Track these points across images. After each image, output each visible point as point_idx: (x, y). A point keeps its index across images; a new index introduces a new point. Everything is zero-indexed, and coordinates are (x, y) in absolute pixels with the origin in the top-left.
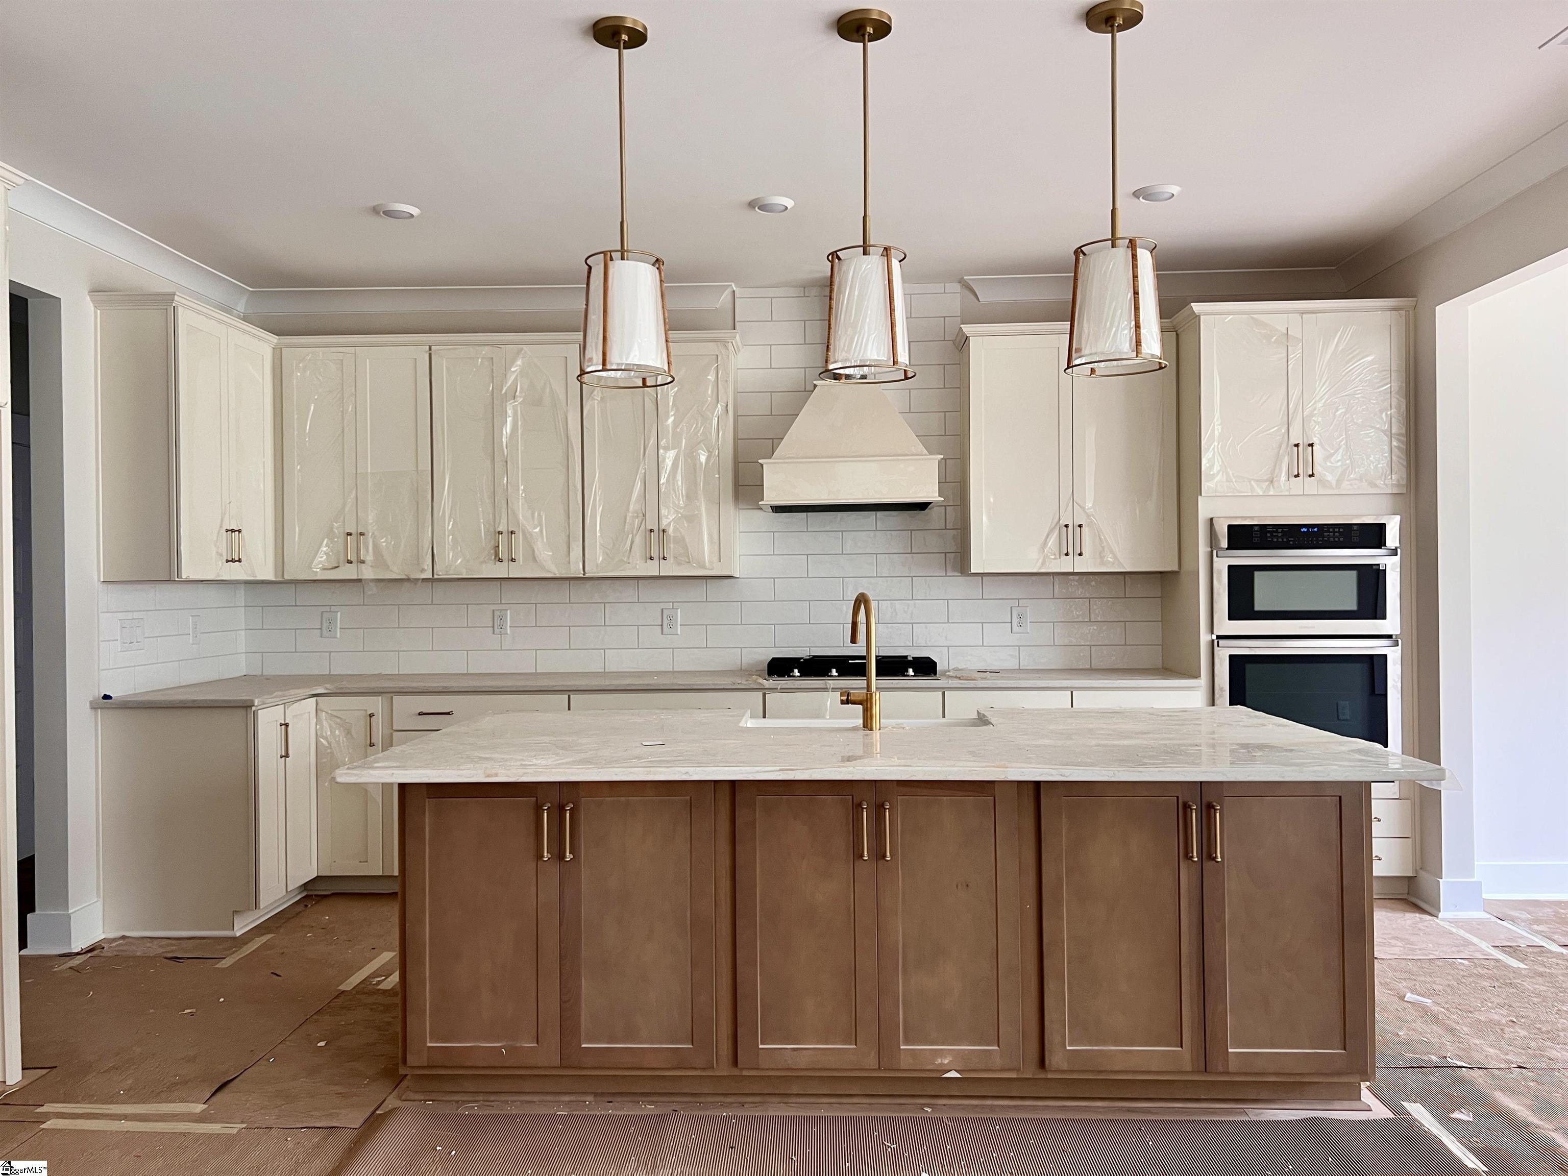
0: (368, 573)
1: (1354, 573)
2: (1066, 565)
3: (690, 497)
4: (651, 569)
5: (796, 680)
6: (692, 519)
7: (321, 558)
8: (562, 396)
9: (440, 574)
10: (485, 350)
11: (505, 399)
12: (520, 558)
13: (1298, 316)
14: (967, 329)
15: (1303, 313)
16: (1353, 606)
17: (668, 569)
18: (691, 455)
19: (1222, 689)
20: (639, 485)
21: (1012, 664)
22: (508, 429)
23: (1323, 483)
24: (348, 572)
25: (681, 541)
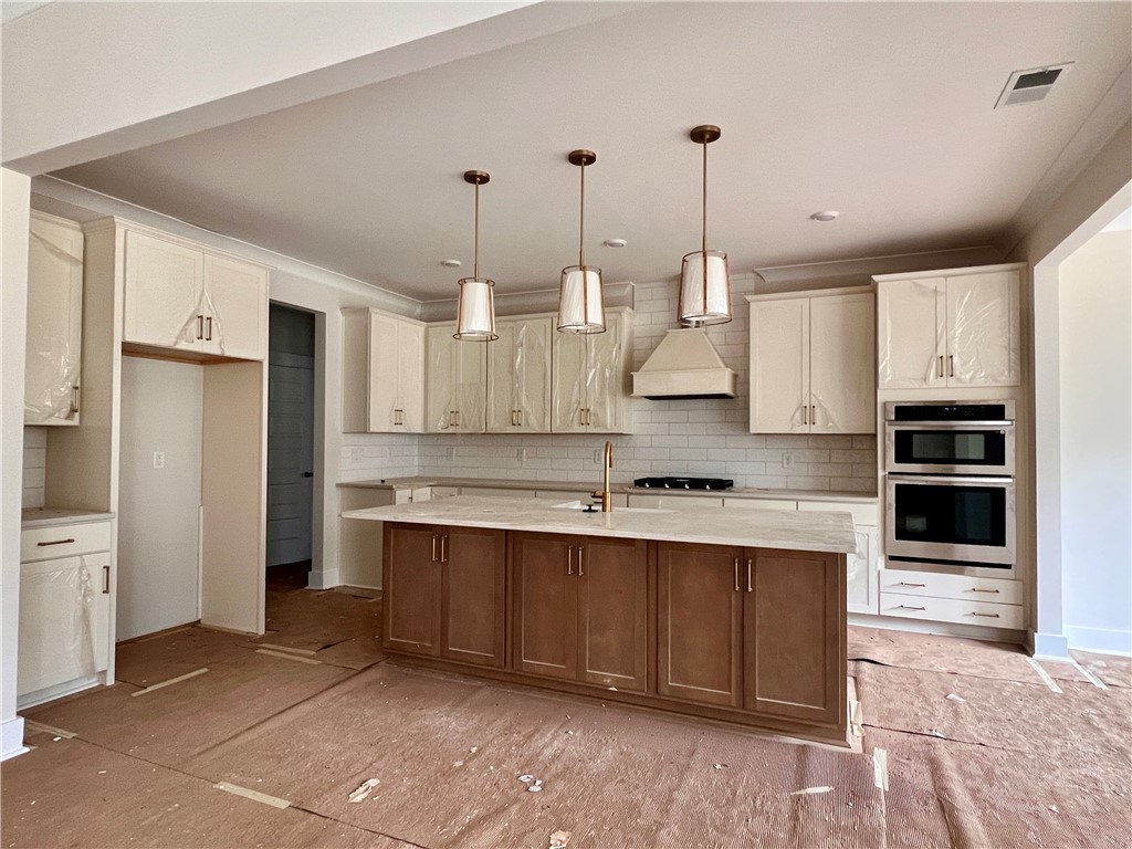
0: (459, 430)
1: (982, 436)
2: (805, 429)
3: (602, 392)
4: (582, 430)
5: (647, 489)
6: (602, 404)
7: (441, 424)
8: (543, 345)
9: (489, 431)
10: (511, 324)
11: (517, 347)
12: (523, 424)
13: (943, 279)
14: (748, 298)
15: (946, 277)
16: (982, 457)
17: (591, 430)
18: (603, 372)
19: (890, 505)
20: (577, 388)
21: (782, 486)
22: (519, 360)
23: (959, 380)
24: (451, 430)
25: (596, 415)
